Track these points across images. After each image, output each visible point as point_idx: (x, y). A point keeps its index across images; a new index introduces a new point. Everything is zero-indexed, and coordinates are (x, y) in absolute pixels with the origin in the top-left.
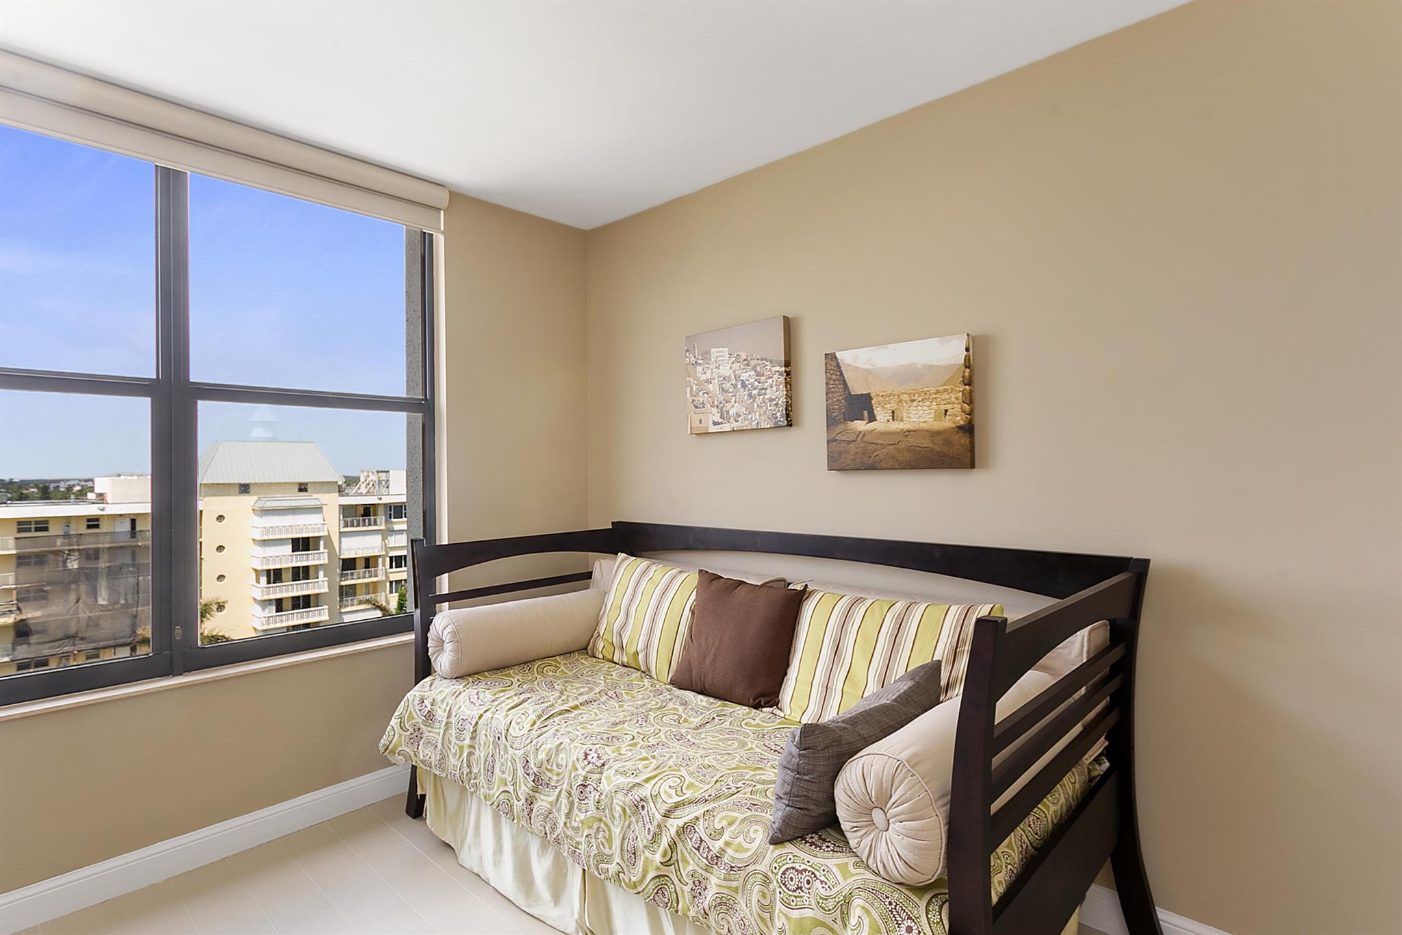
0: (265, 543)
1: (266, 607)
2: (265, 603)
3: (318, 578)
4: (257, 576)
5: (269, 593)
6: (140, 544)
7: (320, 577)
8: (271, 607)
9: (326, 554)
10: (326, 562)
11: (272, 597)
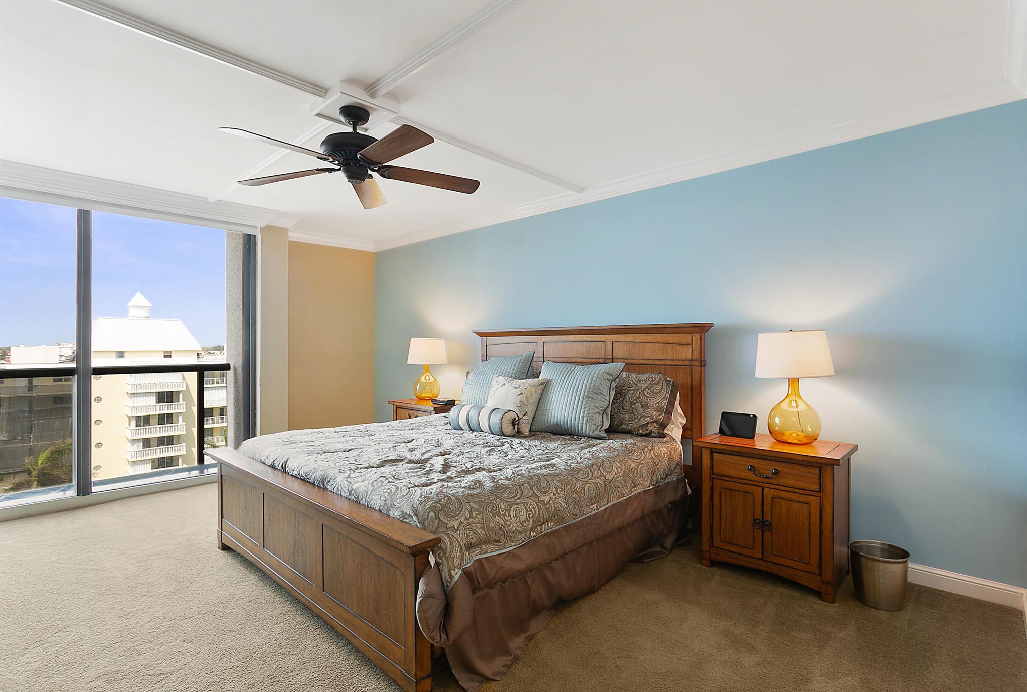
0: (134, 395)
1: (135, 444)
2: (134, 441)
3: (178, 423)
4: (129, 419)
5: (137, 434)
6: (34, 395)
7: (179, 422)
8: (139, 443)
9: (184, 405)
10: (184, 411)
11: (140, 437)
